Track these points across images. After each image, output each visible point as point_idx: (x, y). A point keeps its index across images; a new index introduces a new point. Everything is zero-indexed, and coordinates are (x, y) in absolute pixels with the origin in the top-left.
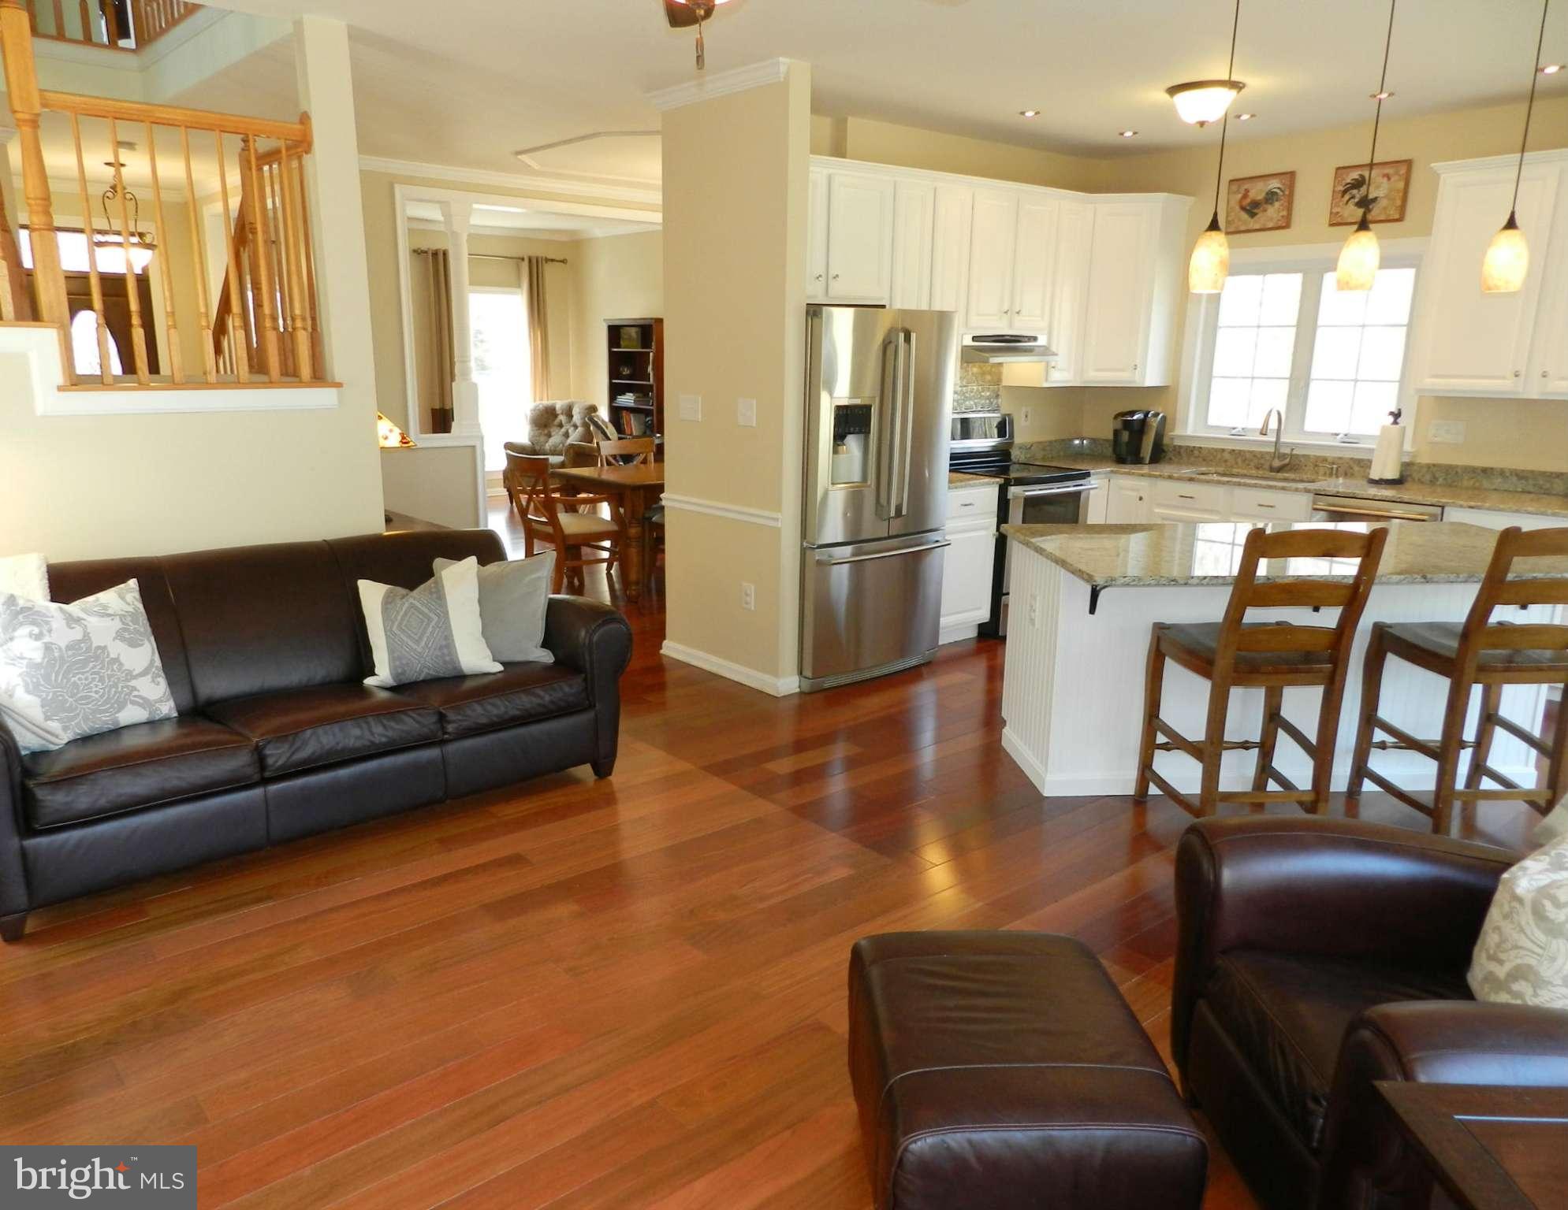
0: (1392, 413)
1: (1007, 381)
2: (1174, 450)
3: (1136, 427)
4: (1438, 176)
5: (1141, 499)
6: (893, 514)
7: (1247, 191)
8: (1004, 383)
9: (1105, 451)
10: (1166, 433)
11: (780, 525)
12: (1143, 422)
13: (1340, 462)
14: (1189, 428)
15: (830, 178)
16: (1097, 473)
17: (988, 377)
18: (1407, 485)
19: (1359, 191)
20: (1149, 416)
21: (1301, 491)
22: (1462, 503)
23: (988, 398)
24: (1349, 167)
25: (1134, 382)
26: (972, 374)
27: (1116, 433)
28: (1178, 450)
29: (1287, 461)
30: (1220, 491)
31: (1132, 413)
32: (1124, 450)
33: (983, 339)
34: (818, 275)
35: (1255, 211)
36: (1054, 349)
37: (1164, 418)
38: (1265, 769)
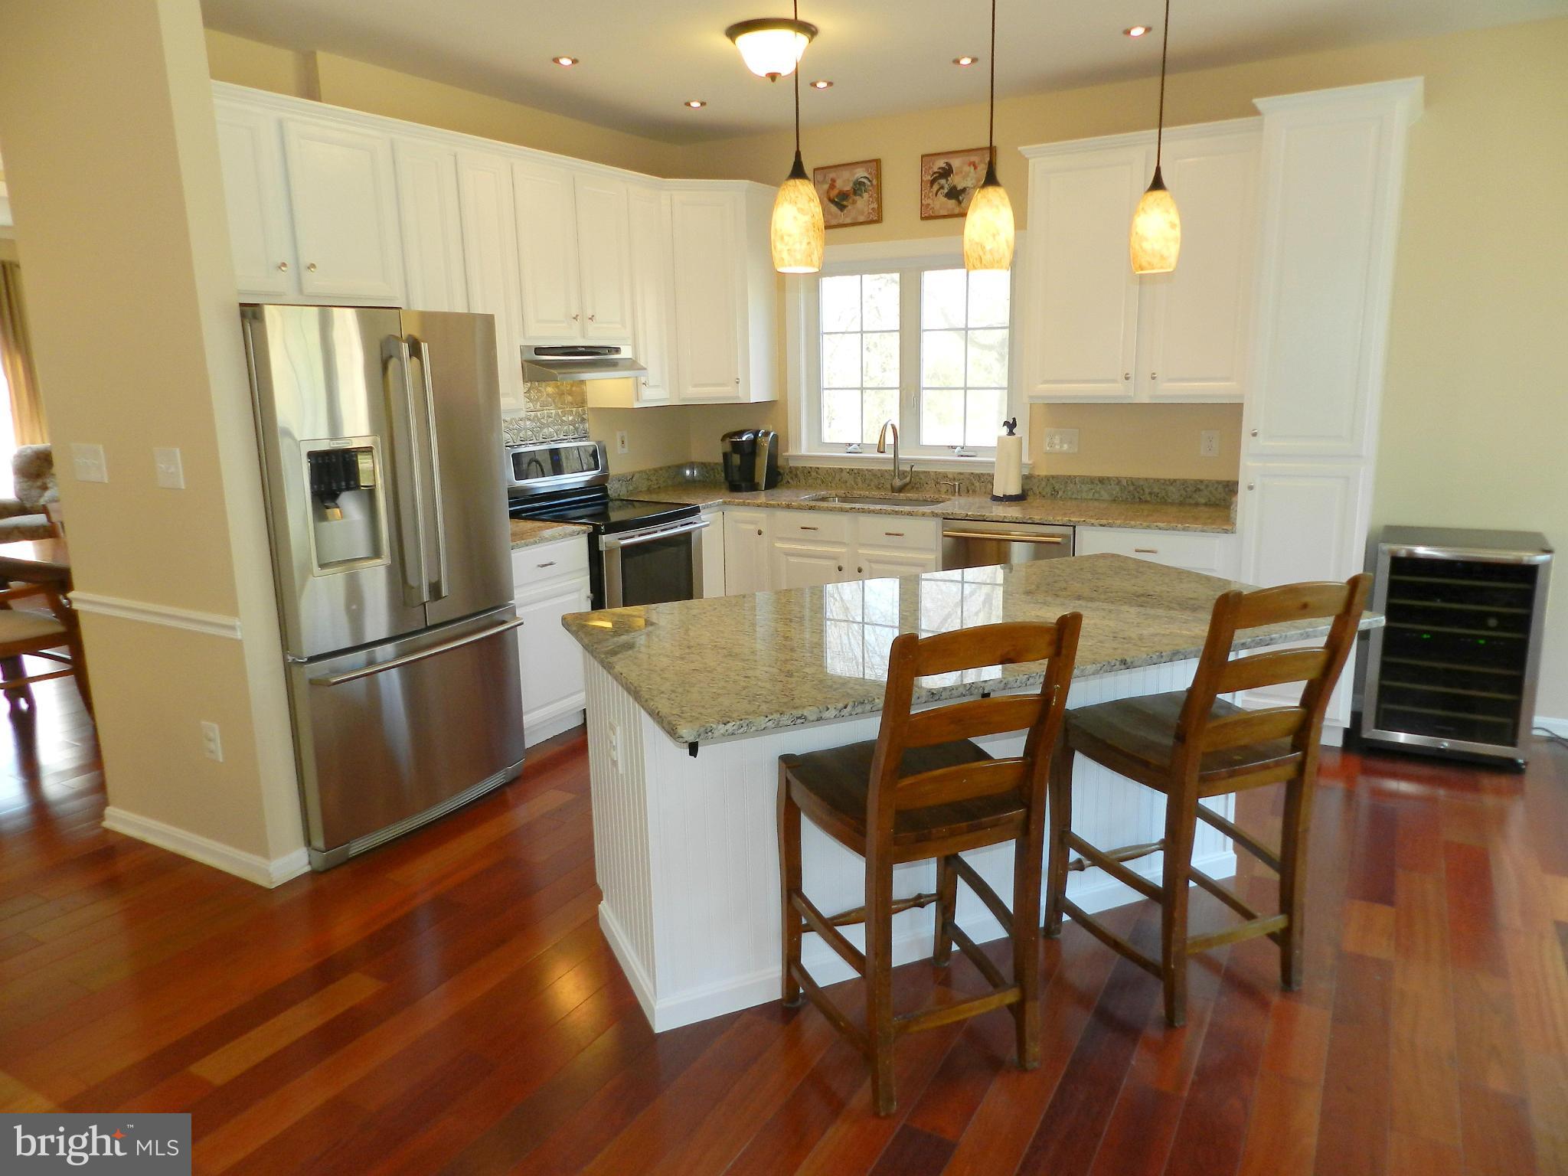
0: (1006, 423)
1: (592, 403)
2: (791, 472)
3: (748, 450)
4: (1027, 160)
5: (760, 533)
6: (426, 597)
7: (833, 181)
8: (590, 405)
9: (717, 476)
10: (779, 453)
11: (239, 635)
12: (754, 443)
13: (962, 477)
14: (802, 448)
15: (281, 125)
16: (708, 507)
17: (569, 398)
18: (1030, 499)
19: (947, 180)
20: (760, 435)
21: (928, 516)
22: (1093, 521)
23: (572, 423)
24: (935, 154)
25: (738, 397)
26: (548, 395)
27: (725, 455)
28: (794, 472)
29: (908, 479)
30: (844, 520)
31: (740, 433)
32: (736, 476)
33: (550, 351)
34: (280, 262)
35: (845, 203)
36: (642, 362)
37: (775, 437)
38: (947, 928)
